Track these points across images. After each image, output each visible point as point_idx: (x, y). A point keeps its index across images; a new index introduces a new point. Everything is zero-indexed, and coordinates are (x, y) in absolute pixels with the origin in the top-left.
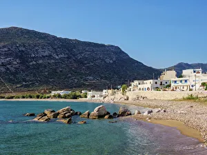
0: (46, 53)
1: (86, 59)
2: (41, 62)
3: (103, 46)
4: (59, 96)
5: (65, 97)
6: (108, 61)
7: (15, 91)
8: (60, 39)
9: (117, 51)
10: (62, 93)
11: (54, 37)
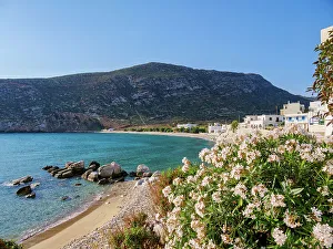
0: (181, 86)
1: (221, 89)
2: (175, 94)
3: (242, 75)
4: (182, 130)
5: (188, 131)
6: (246, 90)
7: (147, 123)
8: (196, 71)
9: (258, 80)
10: (186, 126)
11: (190, 69)
